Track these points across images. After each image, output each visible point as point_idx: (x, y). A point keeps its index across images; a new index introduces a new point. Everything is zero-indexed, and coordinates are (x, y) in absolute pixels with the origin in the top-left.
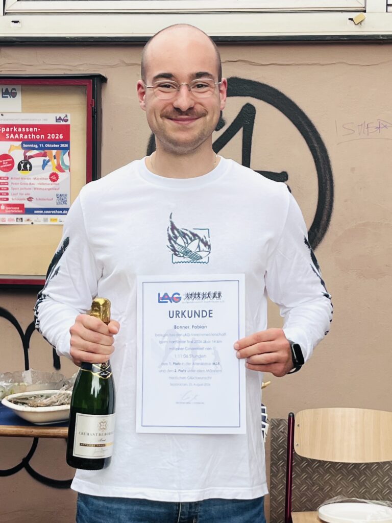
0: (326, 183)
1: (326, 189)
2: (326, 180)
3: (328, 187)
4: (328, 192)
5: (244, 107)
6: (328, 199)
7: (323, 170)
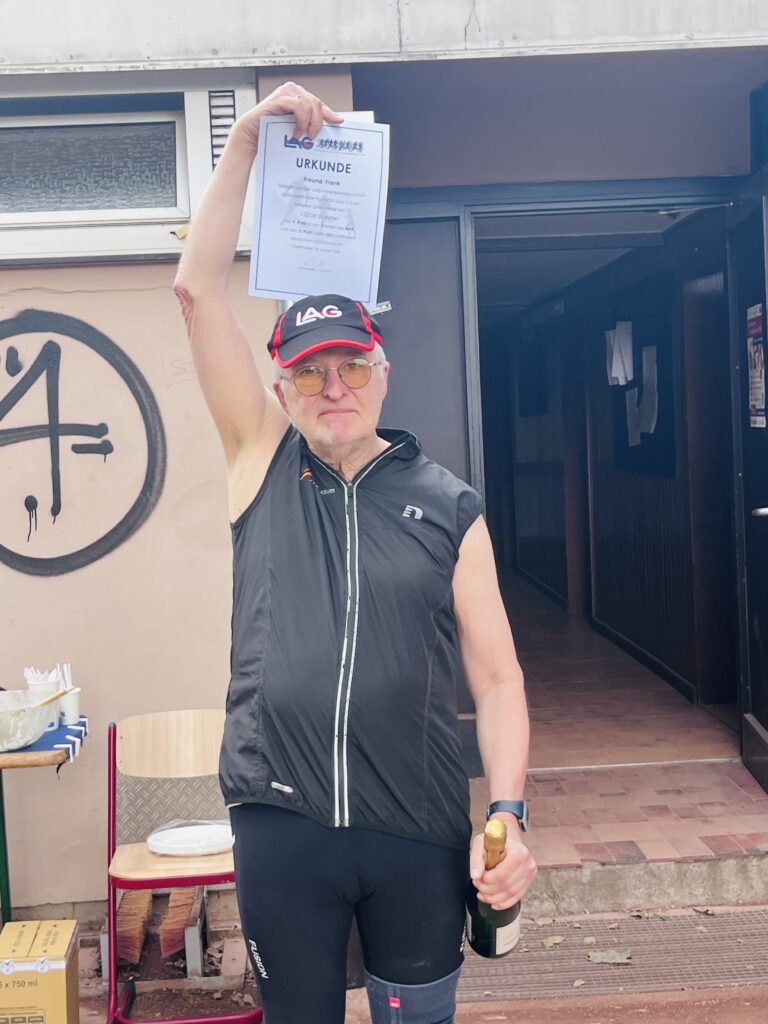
0: (156, 435)
1: (156, 442)
2: (156, 431)
3: (159, 440)
4: (160, 446)
5: (45, 346)
6: (160, 455)
7: (151, 419)
